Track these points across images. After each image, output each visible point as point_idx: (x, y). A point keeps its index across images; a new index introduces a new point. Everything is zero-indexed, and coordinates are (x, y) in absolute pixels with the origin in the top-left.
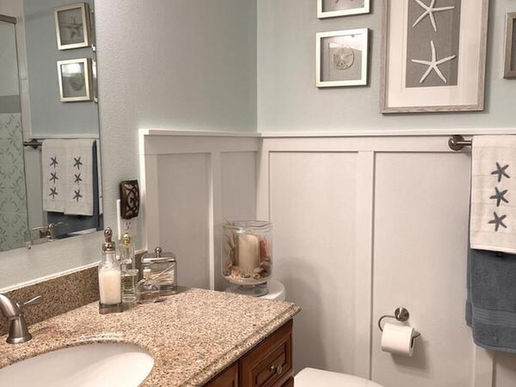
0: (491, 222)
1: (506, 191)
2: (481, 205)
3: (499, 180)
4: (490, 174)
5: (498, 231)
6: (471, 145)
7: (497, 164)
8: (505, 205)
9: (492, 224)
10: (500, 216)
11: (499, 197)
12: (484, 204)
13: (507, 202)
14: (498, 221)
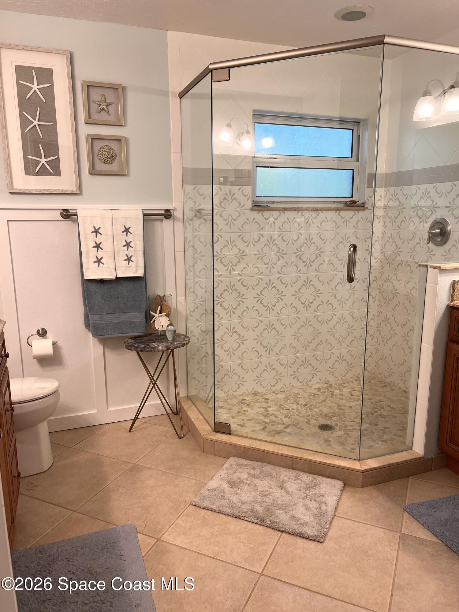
0: (95, 262)
1: (101, 243)
2: (88, 252)
3: (96, 237)
4: (91, 233)
5: (100, 267)
6: (76, 215)
7: (94, 227)
8: (101, 251)
9: (96, 263)
10: (99, 258)
11: (98, 246)
12: (89, 251)
13: (102, 249)
14: (99, 261)
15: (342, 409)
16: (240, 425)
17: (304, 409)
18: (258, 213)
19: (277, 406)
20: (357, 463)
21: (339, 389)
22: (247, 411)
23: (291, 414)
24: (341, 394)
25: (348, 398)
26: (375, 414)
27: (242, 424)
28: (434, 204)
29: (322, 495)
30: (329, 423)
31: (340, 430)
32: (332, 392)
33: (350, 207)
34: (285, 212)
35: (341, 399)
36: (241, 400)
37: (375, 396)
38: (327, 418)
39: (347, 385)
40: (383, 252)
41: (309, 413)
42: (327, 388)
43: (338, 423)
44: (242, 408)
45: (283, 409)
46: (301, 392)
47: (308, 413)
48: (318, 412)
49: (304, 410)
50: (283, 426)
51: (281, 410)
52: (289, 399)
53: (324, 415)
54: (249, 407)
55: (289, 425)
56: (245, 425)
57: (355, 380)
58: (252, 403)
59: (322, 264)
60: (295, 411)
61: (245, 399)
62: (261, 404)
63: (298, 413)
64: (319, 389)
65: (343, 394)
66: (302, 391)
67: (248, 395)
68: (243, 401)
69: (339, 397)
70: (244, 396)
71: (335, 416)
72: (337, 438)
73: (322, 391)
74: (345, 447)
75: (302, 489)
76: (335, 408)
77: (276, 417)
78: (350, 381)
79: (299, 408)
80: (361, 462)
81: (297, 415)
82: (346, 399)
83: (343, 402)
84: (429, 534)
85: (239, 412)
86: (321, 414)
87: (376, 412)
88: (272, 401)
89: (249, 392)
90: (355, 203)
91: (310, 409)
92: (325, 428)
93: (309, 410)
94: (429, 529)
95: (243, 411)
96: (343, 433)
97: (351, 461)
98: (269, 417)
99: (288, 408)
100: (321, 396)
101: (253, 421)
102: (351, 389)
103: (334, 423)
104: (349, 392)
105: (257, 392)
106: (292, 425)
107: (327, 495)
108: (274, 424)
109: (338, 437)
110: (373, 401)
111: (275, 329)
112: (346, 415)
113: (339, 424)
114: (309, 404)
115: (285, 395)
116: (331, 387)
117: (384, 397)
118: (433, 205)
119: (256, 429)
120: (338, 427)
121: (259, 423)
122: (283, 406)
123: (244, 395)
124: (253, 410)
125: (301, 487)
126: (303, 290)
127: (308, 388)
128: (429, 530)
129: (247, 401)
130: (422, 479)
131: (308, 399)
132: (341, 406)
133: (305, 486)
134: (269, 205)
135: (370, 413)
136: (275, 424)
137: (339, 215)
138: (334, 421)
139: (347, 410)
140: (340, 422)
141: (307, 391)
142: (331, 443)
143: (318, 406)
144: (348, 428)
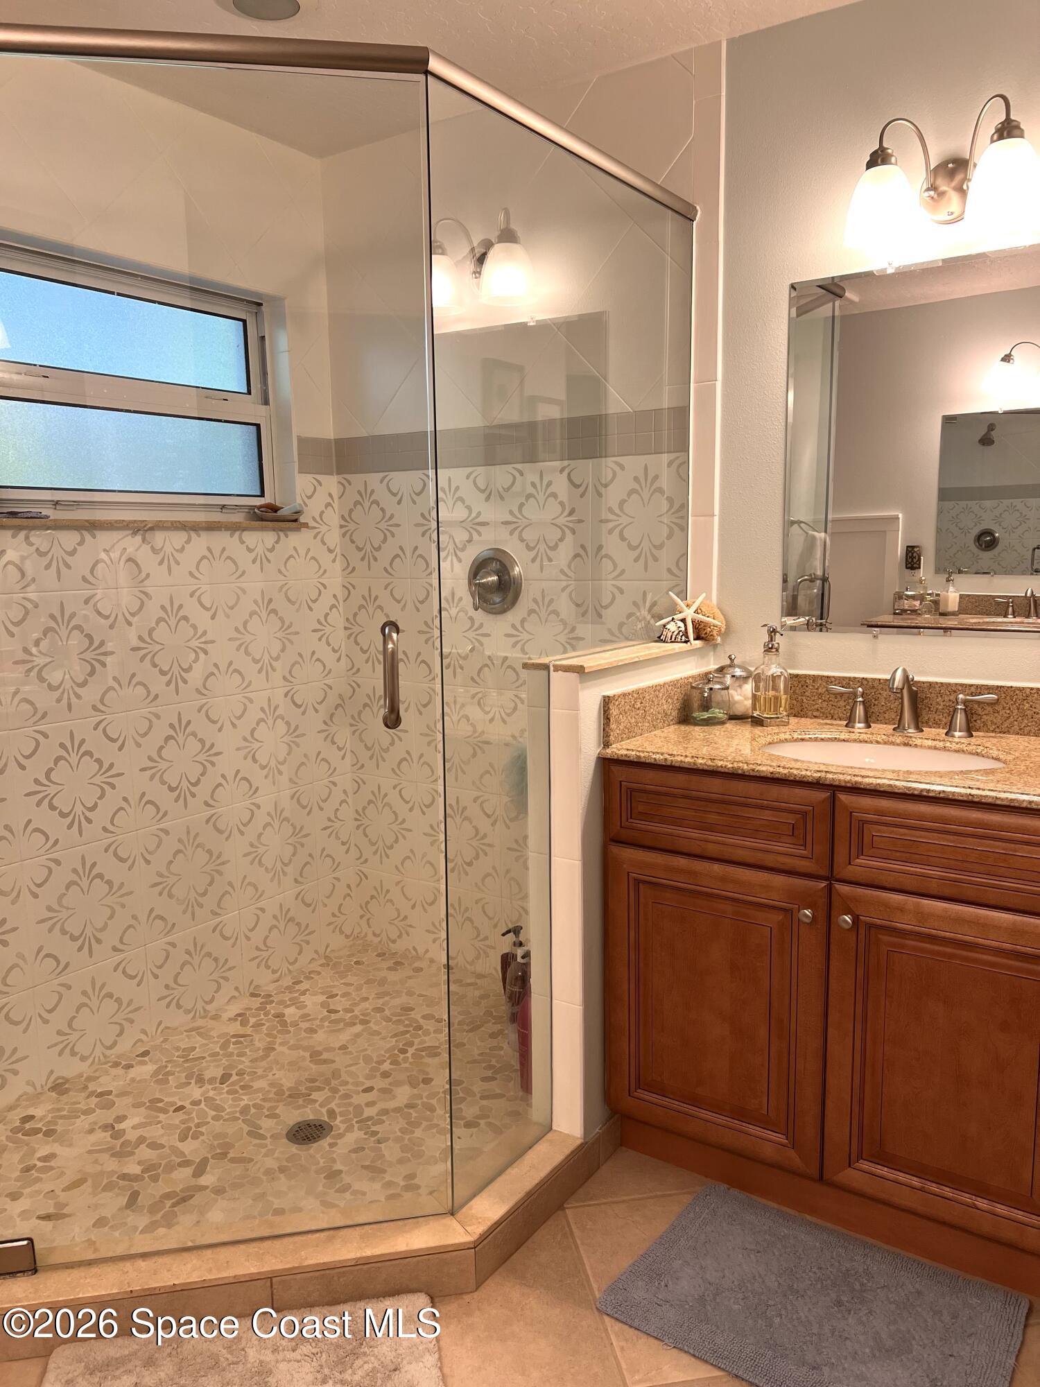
15: (325, 1061)
16: (47, 1217)
17: (228, 1092)
18: (14, 536)
19: (142, 1109)
20: (452, 1222)
21: (295, 1002)
22: (52, 1156)
23: (196, 1121)
24: (305, 1017)
25: (326, 1024)
26: (411, 1051)
27: (51, 1210)
28: (474, 515)
29: (393, 1367)
30: (309, 1114)
31: (350, 1129)
32: (279, 1016)
33: (262, 520)
34: (98, 533)
35: (312, 1031)
36: (18, 1124)
37: (387, 998)
38: (301, 1101)
39: (308, 987)
40: (351, 635)
41: (246, 1102)
42: (262, 1008)
43: (333, 1105)
44: (34, 1151)
45: (164, 1111)
46: (198, 1041)
47: (242, 1103)
48: (267, 1088)
49: (225, 1095)
50: (188, 1171)
51: (162, 1117)
52: (169, 1073)
53: (287, 1093)
54: (54, 1141)
55: (204, 1162)
56: (65, 1211)
57: (320, 965)
58: (60, 1121)
59: (213, 674)
60: (202, 1105)
61: (32, 1117)
62: (92, 1118)
63: (214, 1113)
64: (242, 1017)
65: (310, 1015)
66: (198, 1038)
67: (35, 1099)
68: (27, 1126)
69: (304, 1025)
70: (27, 1107)
71: (319, 1089)
72: (354, 1155)
73: (252, 1021)
74: (388, 1177)
75: (326, 1371)
76: (307, 1062)
77: (154, 1146)
78: (310, 973)
79: (211, 1094)
80: (459, 1215)
81: (214, 1118)
82: (322, 1027)
83: (320, 1036)
84: (686, 1359)
85: (27, 1169)
86: (280, 1093)
87: (411, 1044)
88: (122, 1094)
89: (39, 1087)
90: (276, 512)
91: (243, 1087)
92: (306, 1133)
93: (241, 1091)
94: (679, 1346)
95: (39, 1159)
96: (361, 1134)
97: (435, 1224)
98: (132, 1154)
99: (179, 1104)
100: (256, 1037)
101: (87, 1188)
102: (322, 993)
103: (324, 1110)
104: (323, 1005)
105: (63, 1078)
106: (212, 1158)
107: (405, 1362)
108: (158, 1175)
109: (355, 1151)
110: (387, 1013)
111: (100, 876)
112: (344, 1077)
113: (337, 1110)
114: (234, 1072)
115: (155, 1063)
116: (272, 1002)
117: (407, 994)
118: (470, 519)
119: (107, 1213)
120: (339, 1119)
121: (108, 1187)
122: (162, 1101)
123: (25, 1103)
124: (71, 1145)
125: (321, 1366)
126: (170, 751)
127: (212, 1023)
128: (681, 1349)
129: (41, 1119)
130: (591, 1199)
131: (225, 1055)
132: (320, 1053)
133: (333, 1358)
134: (44, 512)
135: (396, 1052)
136: (160, 1171)
137: (243, 542)
138: (321, 1106)
139: (341, 1061)
140: (337, 1101)
141: (211, 1033)
142: (347, 1179)
143: (260, 1072)
144: (365, 1115)
